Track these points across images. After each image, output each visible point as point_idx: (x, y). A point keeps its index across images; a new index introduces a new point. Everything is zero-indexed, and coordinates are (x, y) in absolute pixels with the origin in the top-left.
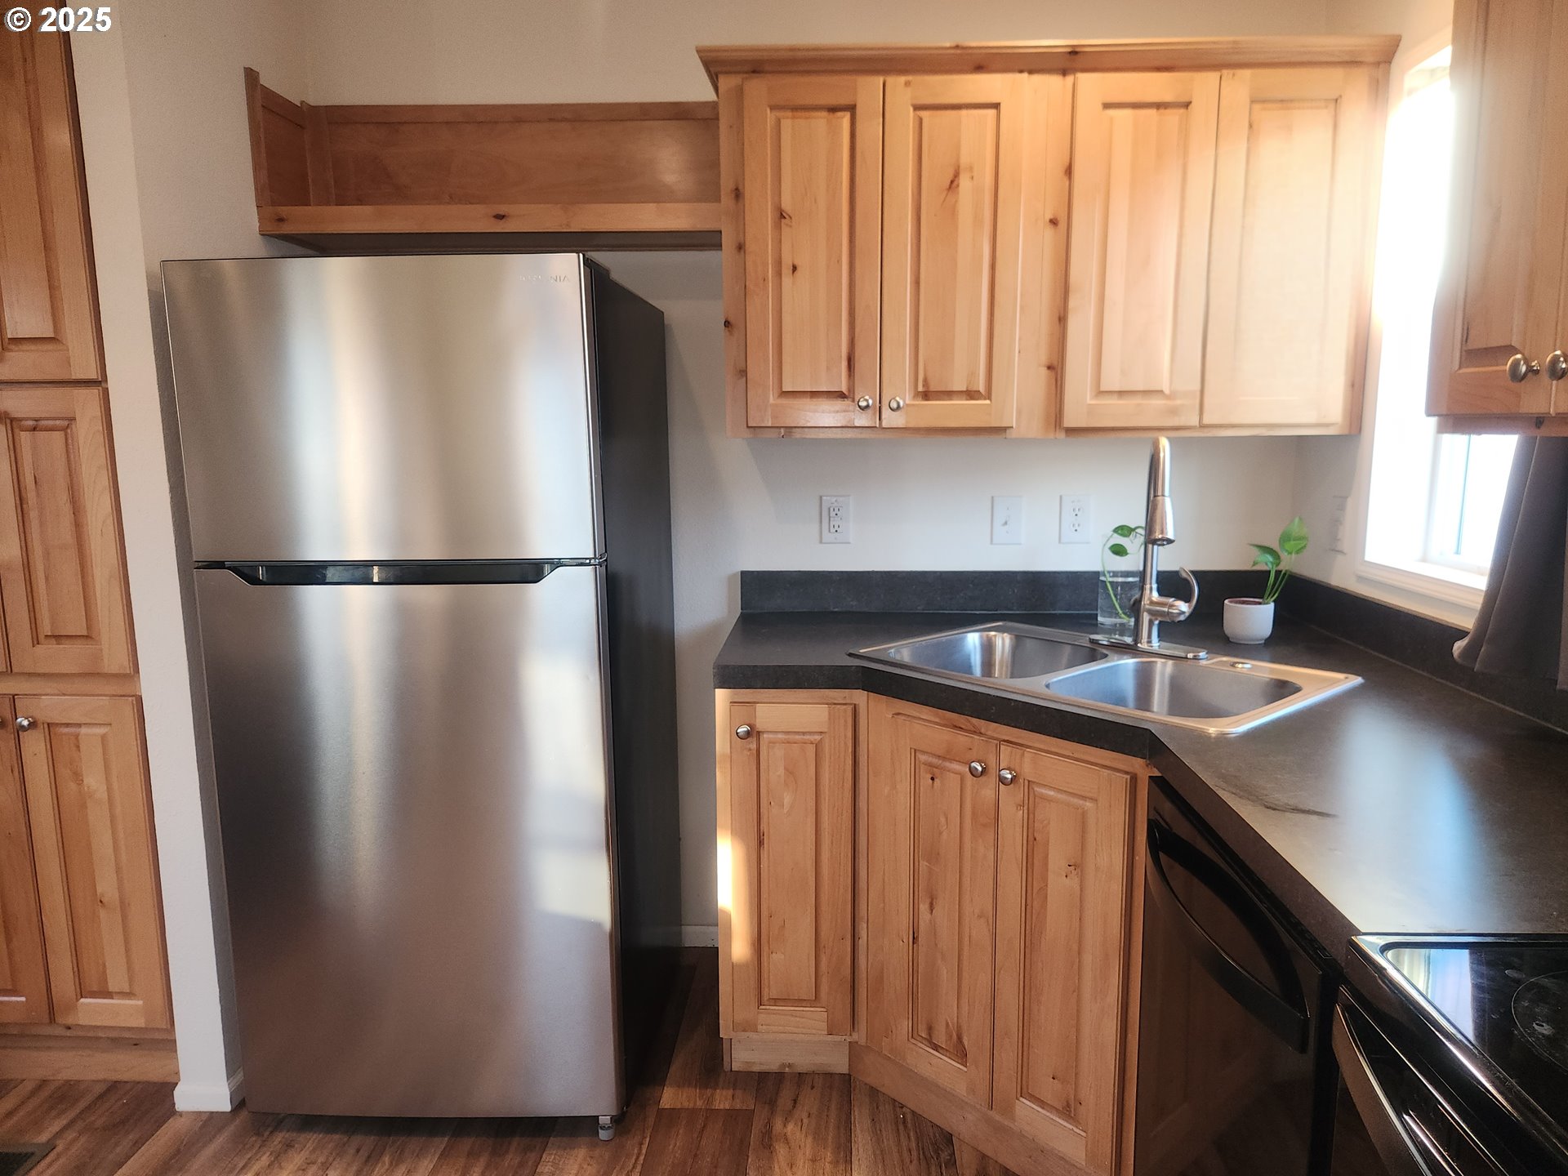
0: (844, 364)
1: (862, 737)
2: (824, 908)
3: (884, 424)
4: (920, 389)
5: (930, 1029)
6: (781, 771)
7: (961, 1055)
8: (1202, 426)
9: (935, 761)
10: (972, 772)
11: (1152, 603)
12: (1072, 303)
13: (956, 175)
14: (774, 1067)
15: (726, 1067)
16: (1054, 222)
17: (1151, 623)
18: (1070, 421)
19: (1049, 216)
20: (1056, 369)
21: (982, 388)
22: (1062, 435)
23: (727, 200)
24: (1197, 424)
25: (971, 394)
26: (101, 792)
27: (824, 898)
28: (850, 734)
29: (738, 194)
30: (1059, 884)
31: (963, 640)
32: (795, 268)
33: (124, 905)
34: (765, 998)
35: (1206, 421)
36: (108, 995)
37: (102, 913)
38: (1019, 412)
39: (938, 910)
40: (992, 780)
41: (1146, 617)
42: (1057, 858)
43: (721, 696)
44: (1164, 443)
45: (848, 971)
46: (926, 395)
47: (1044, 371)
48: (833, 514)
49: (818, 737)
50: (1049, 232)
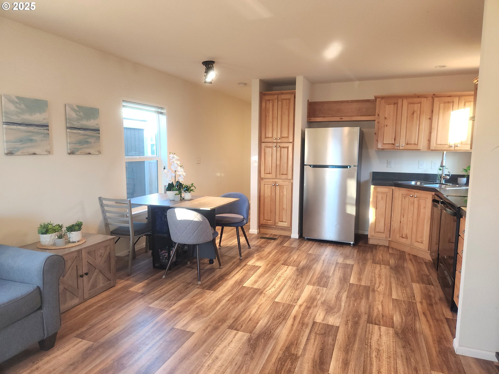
0: (394, 139)
1: (394, 194)
2: (386, 219)
3: (400, 149)
4: (406, 143)
5: (402, 235)
6: (381, 198)
7: (407, 238)
8: (454, 150)
9: (405, 196)
10: (411, 196)
11: (444, 176)
12: (432, 131)
13: (414, 112)
14: (376, 244)
15: (368, 243)
16: (430, 119)
17: (443, 180)
18: (431, 149)
19: (429, 118)
20: (429, 141)
21: (416, 143)
22: (430, 151)
23: (377, 116)
24: (454, 149)
25: (415, 144)
26: (286, 195)
27: (386, 217)
28: (392, 193)
29: (378, 115)
30: (422, 210)
31: (411, 182)
32: (387, 126)
33: (286, 210)
34: (376, 232)
35: (455, 149)
36: (282, 222)
37: (284, 211)
38: (423, 147)
39: (404, 217)
40: (414, 197)
41: (442, 179)
42: (422, 207)
43: (372, 187)
44: (445, 152)
45: (389, 229)
46: (407, 144)
47: (427, 141)
48: (390, 163)
49: (386, 193)
50: (429, 120)
